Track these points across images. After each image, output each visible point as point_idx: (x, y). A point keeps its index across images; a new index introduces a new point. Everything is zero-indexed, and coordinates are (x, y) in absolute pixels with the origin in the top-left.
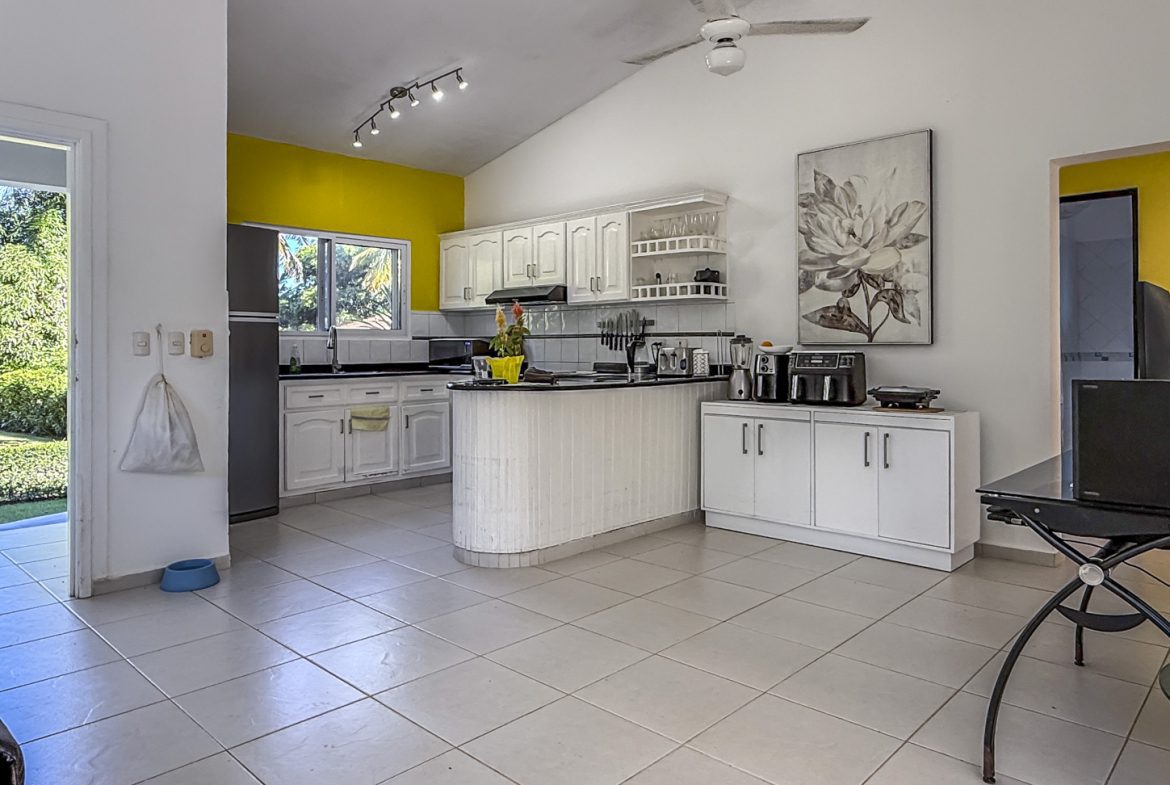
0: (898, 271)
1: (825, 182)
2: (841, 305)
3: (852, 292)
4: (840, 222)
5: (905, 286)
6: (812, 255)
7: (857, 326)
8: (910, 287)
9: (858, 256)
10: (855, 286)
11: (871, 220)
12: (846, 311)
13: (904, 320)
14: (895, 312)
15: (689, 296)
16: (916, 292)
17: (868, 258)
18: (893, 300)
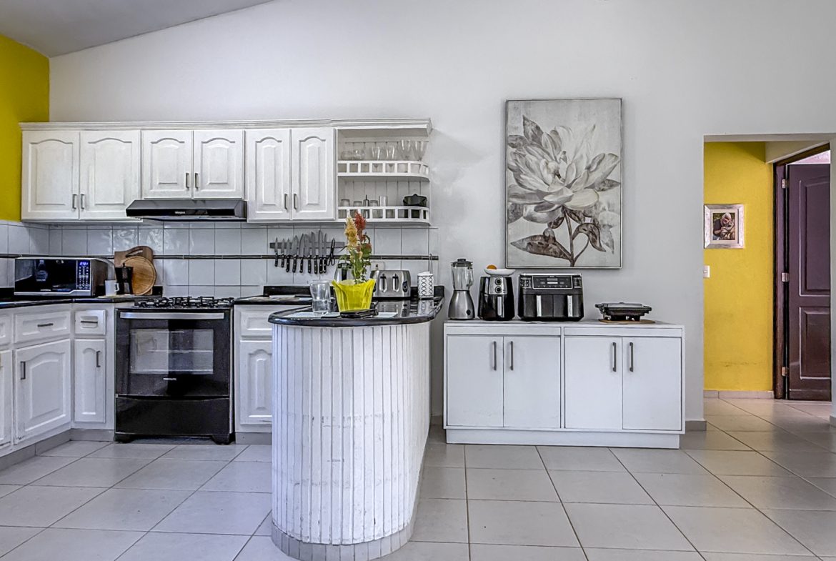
0: (596, 208)
1: (533, 127)
2: (547, 235)
3: (557, 224)
4: (547, 164)
5: (602, 221)
6: (520, 190)
7: (561, 253)
8: (606, 223)
9: (562, 194)
10: (559, 219)
11: (574, 165)
12: (551, 241)
13: (600, 249)
14: (593, 242)
15: (397, 219)
16: (611, 227)
17: (571, 197)
18: (591, 232)
